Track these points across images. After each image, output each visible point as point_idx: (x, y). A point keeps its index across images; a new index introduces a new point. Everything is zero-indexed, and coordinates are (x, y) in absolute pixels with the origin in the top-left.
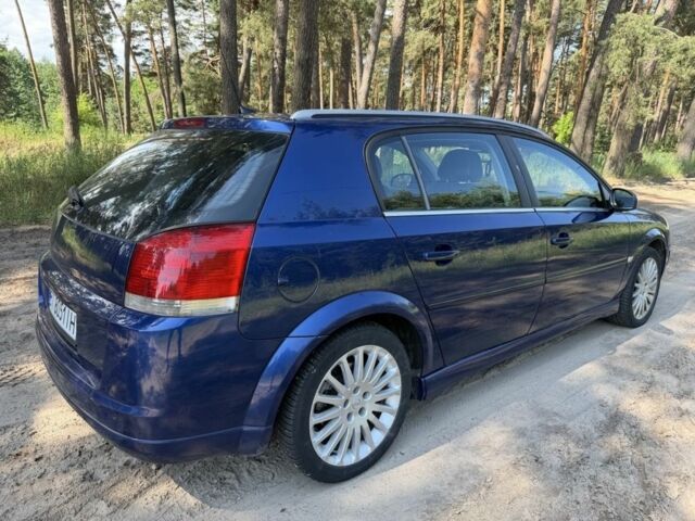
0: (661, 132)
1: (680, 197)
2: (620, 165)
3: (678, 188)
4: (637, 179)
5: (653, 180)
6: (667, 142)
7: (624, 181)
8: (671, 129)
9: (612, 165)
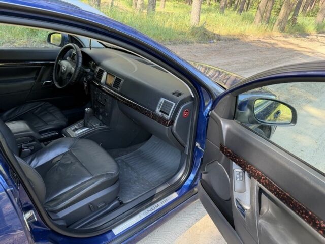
0: (311, 5)
1: (311, 47)
2: (283, 24)
3: (312, 40)
4: (291, 33)
5: (299, 35)
6: (314, 12)
7: (284, 34)
8: (317, 4)
9: (279, 24)
